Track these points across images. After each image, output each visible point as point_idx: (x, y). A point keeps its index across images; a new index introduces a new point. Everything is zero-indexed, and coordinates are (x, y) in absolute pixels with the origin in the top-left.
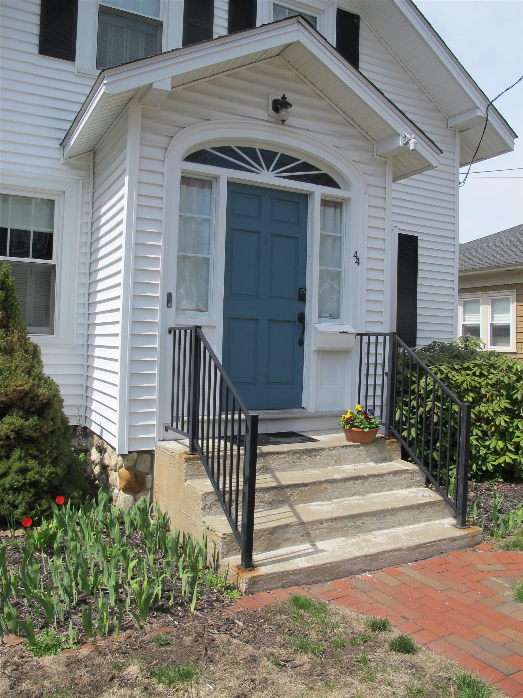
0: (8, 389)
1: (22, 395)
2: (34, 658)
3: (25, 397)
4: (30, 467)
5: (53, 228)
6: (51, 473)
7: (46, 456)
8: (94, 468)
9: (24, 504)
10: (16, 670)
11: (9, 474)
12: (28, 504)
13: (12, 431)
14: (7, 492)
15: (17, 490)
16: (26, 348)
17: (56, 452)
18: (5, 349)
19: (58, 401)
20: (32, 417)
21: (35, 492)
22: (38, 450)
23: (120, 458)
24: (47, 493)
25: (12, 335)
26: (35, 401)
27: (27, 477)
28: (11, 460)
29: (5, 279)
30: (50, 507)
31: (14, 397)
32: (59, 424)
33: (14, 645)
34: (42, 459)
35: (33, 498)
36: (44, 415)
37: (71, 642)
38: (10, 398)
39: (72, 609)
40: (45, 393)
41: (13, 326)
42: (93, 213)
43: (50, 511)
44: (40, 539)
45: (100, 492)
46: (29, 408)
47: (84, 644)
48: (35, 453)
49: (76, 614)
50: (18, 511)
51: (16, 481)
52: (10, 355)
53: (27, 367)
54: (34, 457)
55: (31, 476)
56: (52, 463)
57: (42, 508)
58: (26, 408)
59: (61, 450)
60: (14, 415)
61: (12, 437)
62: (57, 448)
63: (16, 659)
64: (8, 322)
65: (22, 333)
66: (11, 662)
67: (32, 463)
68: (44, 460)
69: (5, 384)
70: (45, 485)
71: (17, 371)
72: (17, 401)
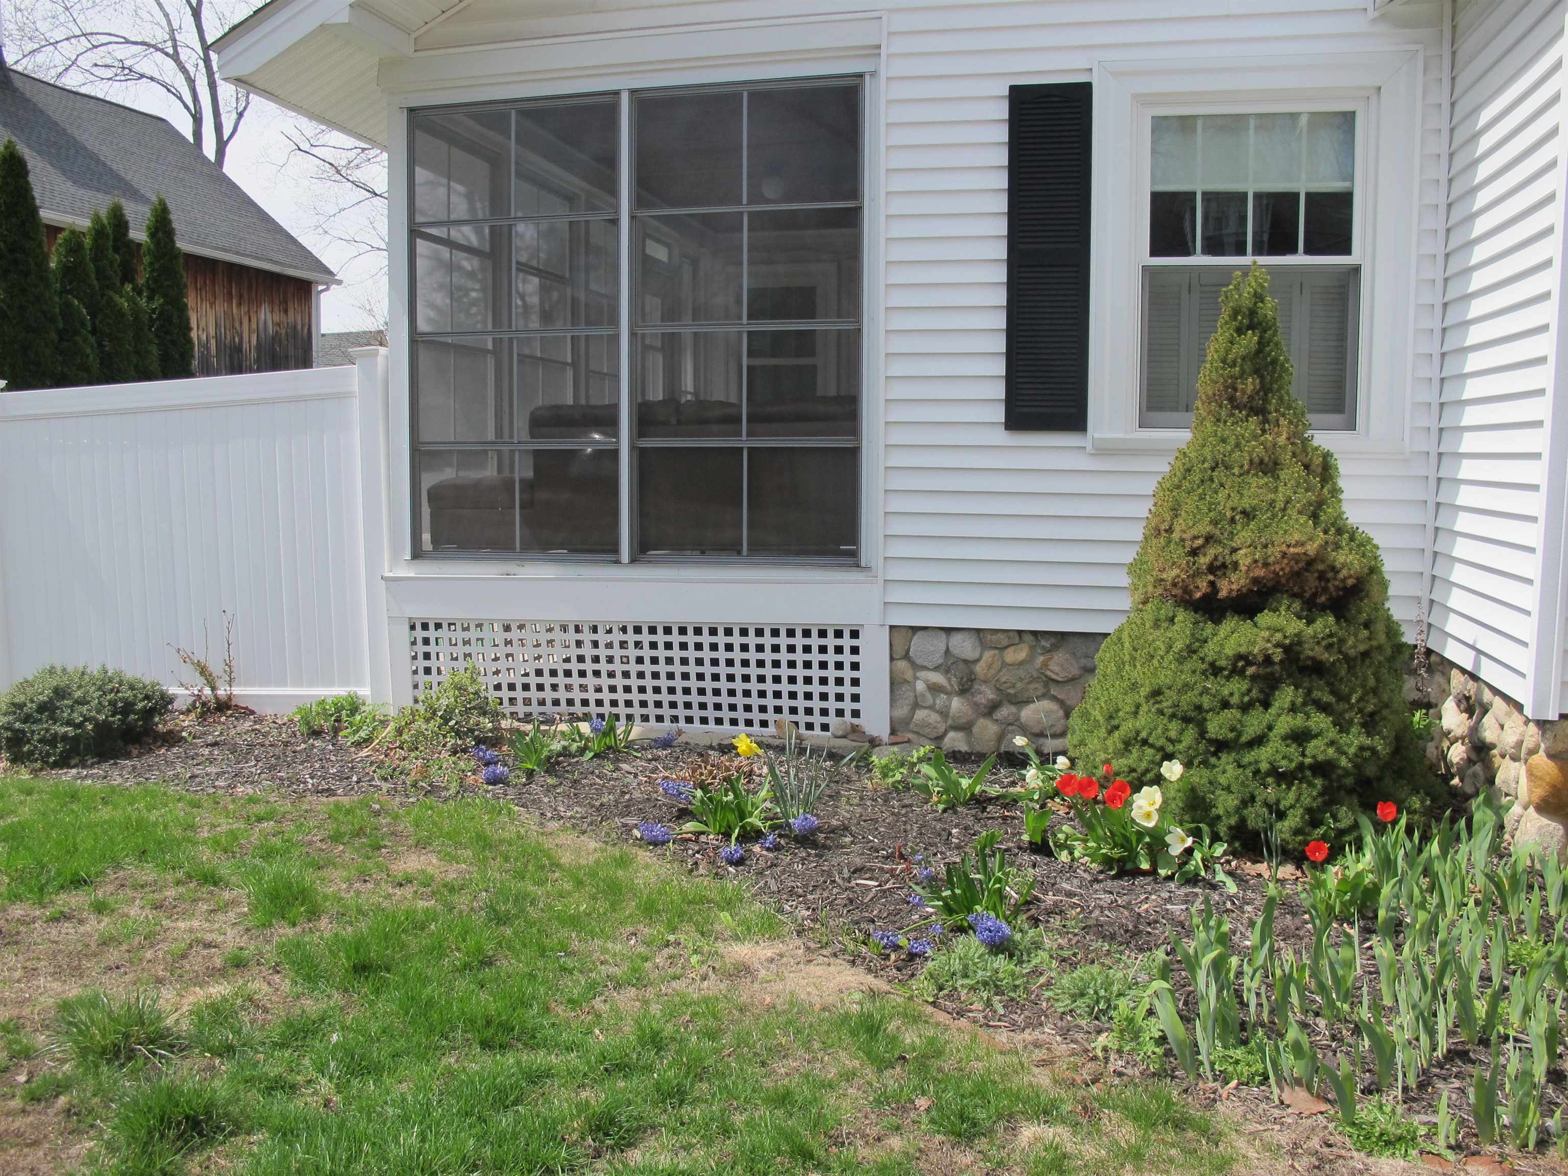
0: (1270, 550)
1: (1300, 565)
2: (1355, 1154)
3: (1307, 570)
4: (1315, 730)
5: (1352, 180)
6: (1362, 748)
7: (1352, 707)
8: (1449, 748)
9: (1300, 811)
10: (1318, 1167)
11: (1268, 741)
12: (1309, 810)
13: (1277, 645)
14: (1263, 779)
15: (1284, 778)
16: (1306, 460)
17: (1375, 701)
18: (1261, 462)
19: (1379, 583)
20: (1321, 616)
21: (1323, 786)
22: (1332, 693)
23: (1532, 728)
24: (1350, 791)
25: (1276, 429)
26: (1328, 580)
27: (1307, 752)
28: (1272, 711)
29: (1256, 303)
30: (1356, 826)
31: (1282, 569)
32: (1382, 638)
33: (1308, 1113)
34: (1341, 714)
35: (1320, 800)
36: (1348, 615)
37: (1442, 1142)
38: (1274, 572)
39: (1434, 1066)
40: (1352, 564)
41: (1277, 411)
42: (1452, 130)
43: (1355, 834)
44: (1340, 892)
45: (1478, 807)
46: (1315, 595)
47: (1473, 1154)
48: (1328, 698)
49: (1445, 1079)
50: (1286, 823)
51: (1283, 758)
52: (1273, 476)
53: (1310, 504)
54: (1324, 708)
55: (1317, 749)
56: (1364, 725)
57: (1338, 824)
58: (1307, 595)
59: (1385, 697)
60: (1283, 609)
61: (1277, 659)
62: (1375, 691)
63: (1315, 1143)
64: (1266, 400)
65: (1297, 426)
66: (1305, 1147)
67: (1320, 721)
68: (1347, 716)
69: (1263, 540)
70: (1347, 773)
71: (1289, 511)
72: (1288, 580)
